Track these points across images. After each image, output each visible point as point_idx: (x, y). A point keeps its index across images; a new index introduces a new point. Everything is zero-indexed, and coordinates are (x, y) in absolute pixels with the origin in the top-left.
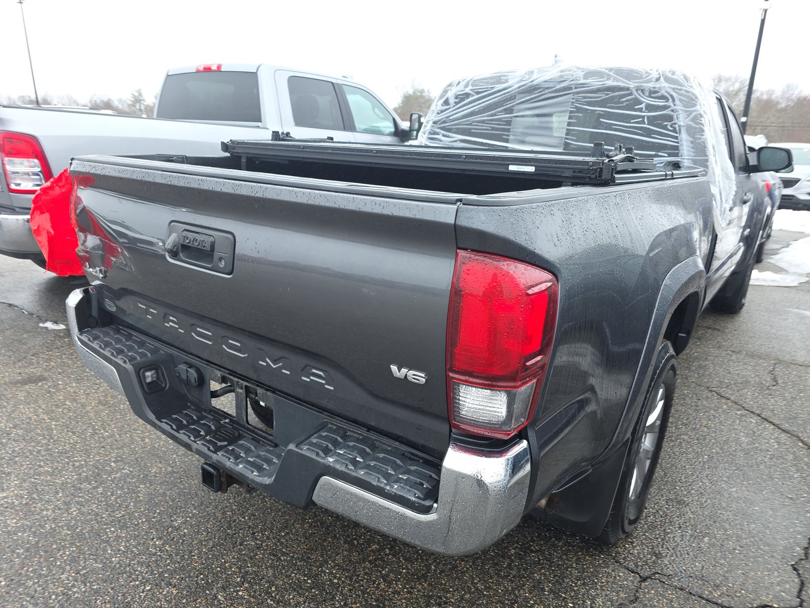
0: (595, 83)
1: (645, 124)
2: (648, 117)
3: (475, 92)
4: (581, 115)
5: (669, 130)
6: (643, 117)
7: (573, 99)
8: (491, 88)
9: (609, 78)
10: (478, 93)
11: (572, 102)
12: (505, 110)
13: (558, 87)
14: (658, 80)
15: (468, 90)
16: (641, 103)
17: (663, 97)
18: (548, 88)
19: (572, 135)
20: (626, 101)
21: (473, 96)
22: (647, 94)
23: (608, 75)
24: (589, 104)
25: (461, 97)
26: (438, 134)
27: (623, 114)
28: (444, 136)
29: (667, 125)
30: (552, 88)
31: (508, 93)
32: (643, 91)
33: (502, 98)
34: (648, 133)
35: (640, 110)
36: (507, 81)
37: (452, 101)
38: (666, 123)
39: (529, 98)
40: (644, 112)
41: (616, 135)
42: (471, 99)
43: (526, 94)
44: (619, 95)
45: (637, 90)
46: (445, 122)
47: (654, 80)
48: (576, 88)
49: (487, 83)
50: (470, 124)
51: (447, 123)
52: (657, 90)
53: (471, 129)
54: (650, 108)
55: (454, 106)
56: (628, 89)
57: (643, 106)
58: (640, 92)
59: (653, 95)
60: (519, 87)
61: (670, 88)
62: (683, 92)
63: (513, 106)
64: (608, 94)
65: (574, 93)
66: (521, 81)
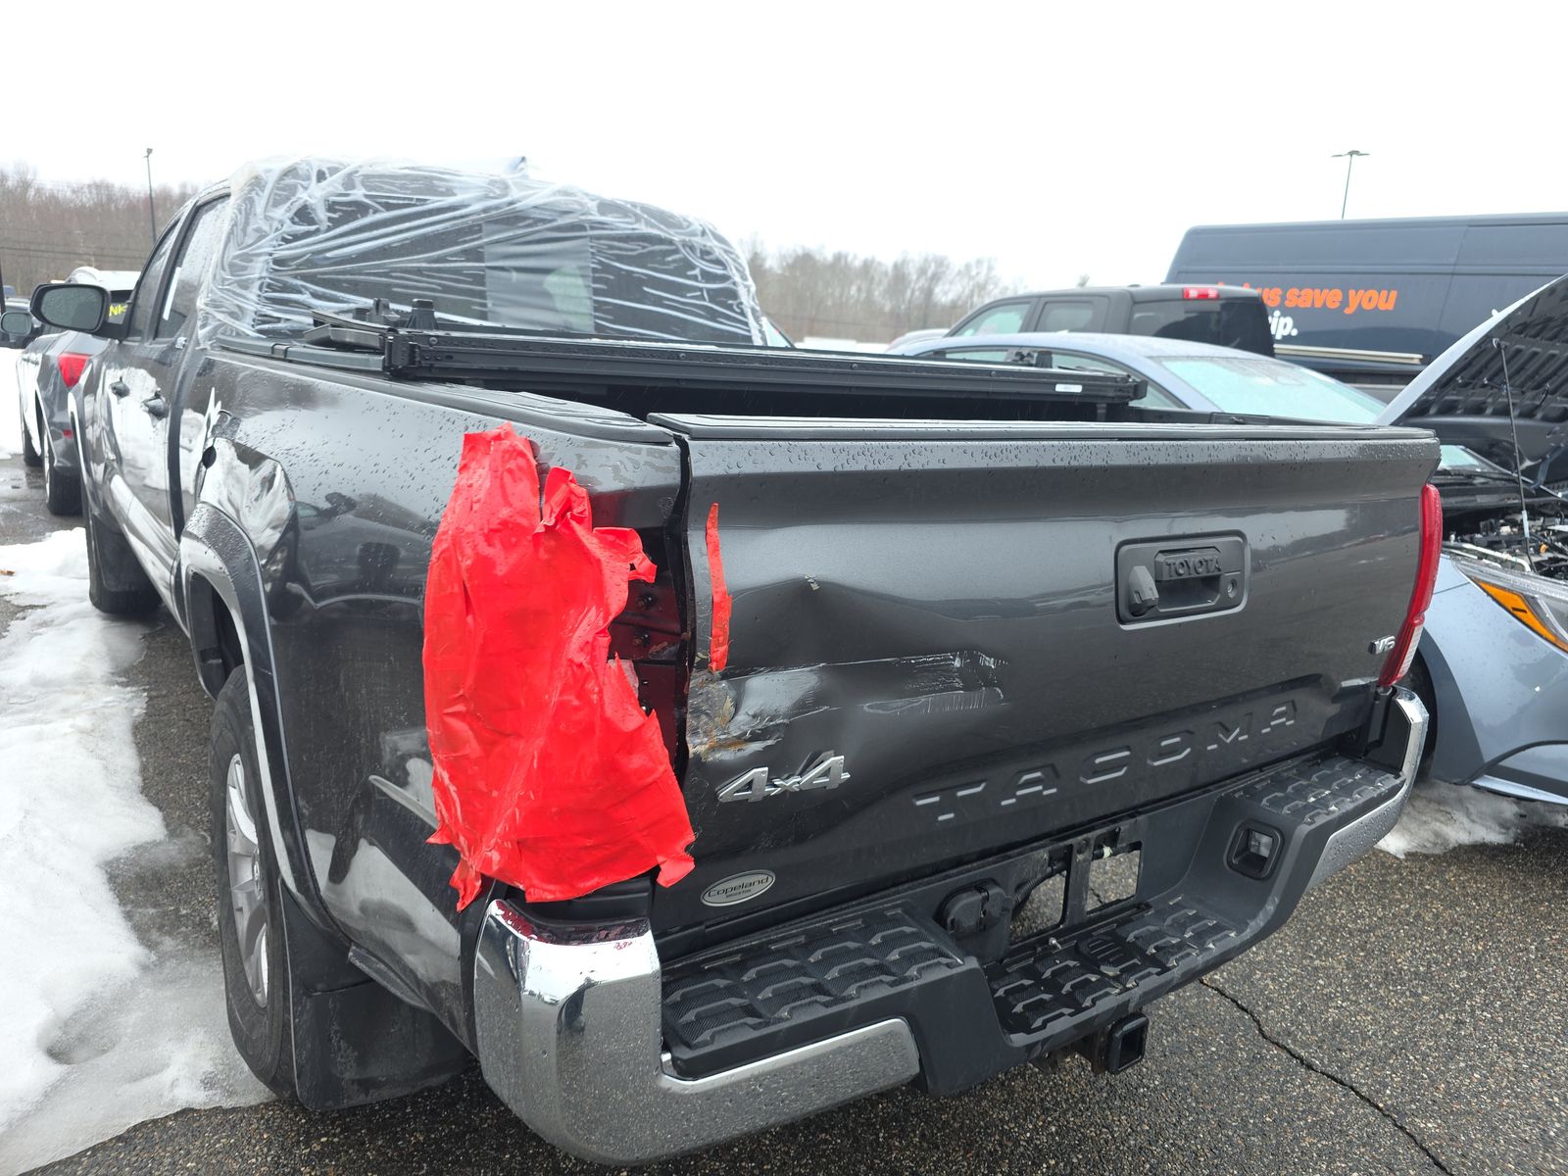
0: (622, 225)
1: (704, 300)
2: (709, 291)
3: (379, 203)
4: (611, 277)
5: (736, 313)
6: (701, 289)
7: (592, 247)
8: (417, 200)
9: (638, 219)
10: (389, 207)
11: (593, 253)
12: (464, 252)
13: (561, 221)
14: (703, 233)
15: (358, 194)
16: (693, 267)
17: (718, 262)
18: (544, 221)
19: (604, 312)
20: (674, 261)
21: (376, 211)
22: (699, 255)
23: (636, 215)
24: (619, 259)
25: (345, 211)
26: (300, 292)
27: (673, 282)
28: (315, 295)
29: (731, 305)
30: (550, 221)
31: (462, 217)
32: (692, 248)
33: (452, 226)
34: (713, 315)
35: (695, 278)
36: (449, 192)
37: (322, 214)
38: (730, 302)
39: (511, 234)
40: (700, 282)
41: (670, 315)
42: (370, 219)
43: (504, 227)
44: (661, 251)
45: (684, 246)
46: (310, 263)
47: (699, 233)
48: (592, 228)
49: (403, 187)
50: (386, 275)
51: (316, 266)
52: (708, 249)
53: (390, 285)
54: (708, 277)
55: (329, 229)
56: (671, 242)
57: (697, 272)
58: (688, 250)
59: (706, 257)
60: (485, 211)
61: (722, 248)
62: (733, 256)
63: (481, 246)
64: (644, 247)
65: (592, 238)
66: (487, 197)
